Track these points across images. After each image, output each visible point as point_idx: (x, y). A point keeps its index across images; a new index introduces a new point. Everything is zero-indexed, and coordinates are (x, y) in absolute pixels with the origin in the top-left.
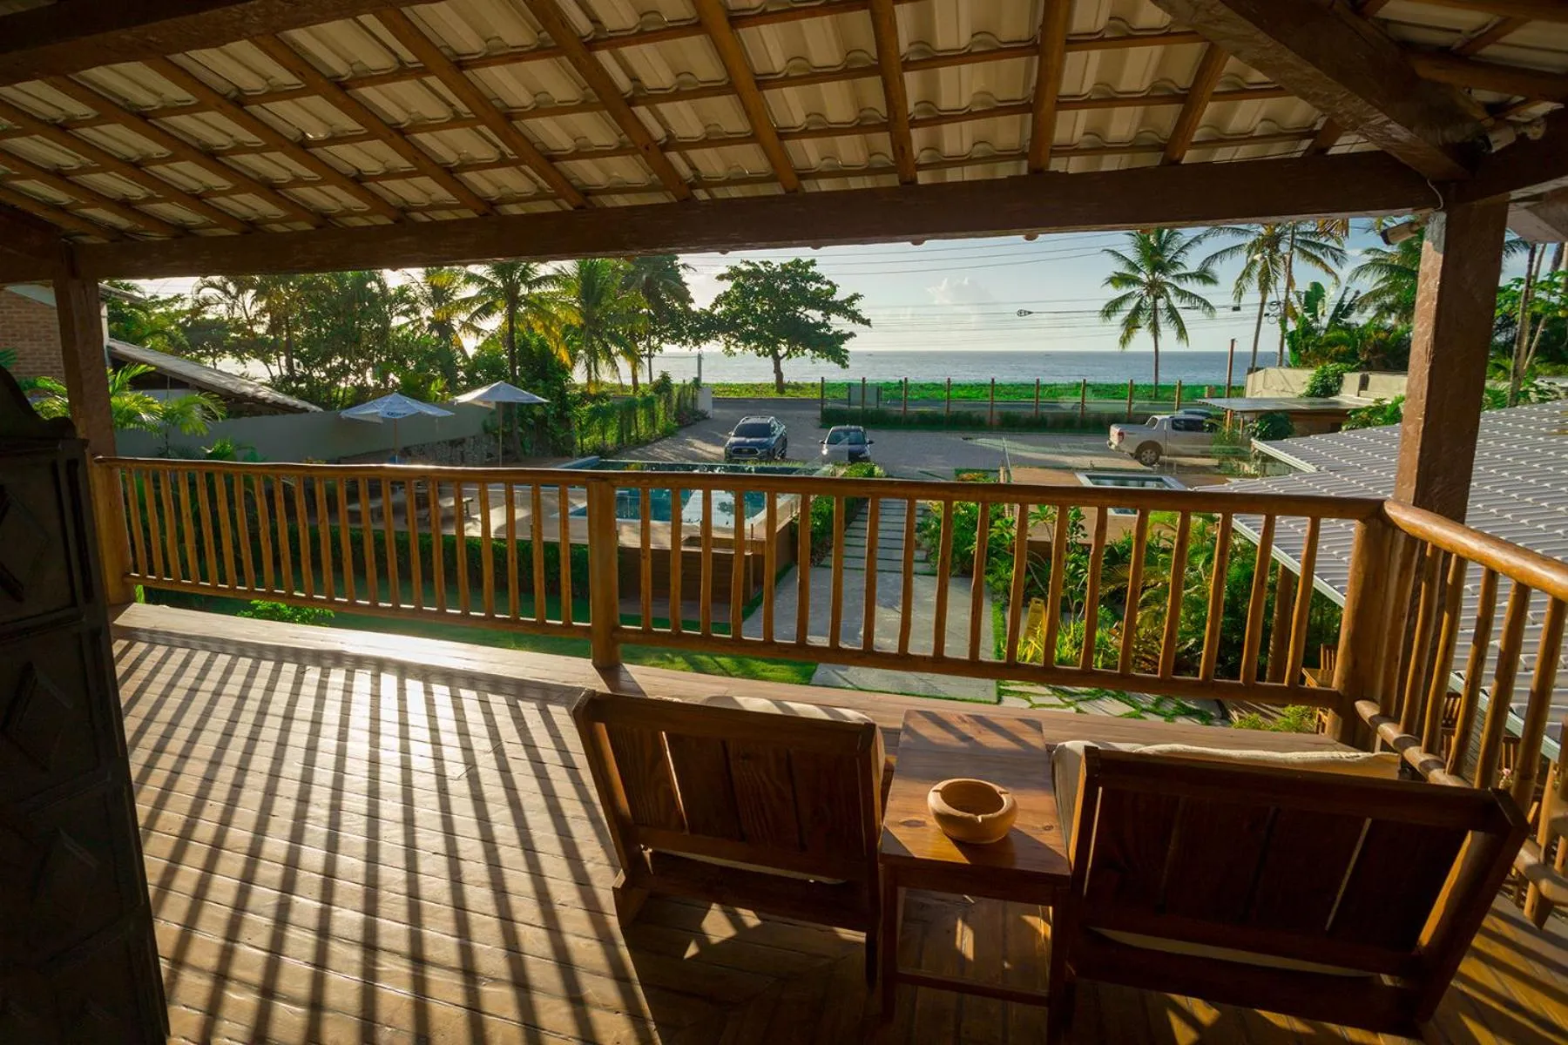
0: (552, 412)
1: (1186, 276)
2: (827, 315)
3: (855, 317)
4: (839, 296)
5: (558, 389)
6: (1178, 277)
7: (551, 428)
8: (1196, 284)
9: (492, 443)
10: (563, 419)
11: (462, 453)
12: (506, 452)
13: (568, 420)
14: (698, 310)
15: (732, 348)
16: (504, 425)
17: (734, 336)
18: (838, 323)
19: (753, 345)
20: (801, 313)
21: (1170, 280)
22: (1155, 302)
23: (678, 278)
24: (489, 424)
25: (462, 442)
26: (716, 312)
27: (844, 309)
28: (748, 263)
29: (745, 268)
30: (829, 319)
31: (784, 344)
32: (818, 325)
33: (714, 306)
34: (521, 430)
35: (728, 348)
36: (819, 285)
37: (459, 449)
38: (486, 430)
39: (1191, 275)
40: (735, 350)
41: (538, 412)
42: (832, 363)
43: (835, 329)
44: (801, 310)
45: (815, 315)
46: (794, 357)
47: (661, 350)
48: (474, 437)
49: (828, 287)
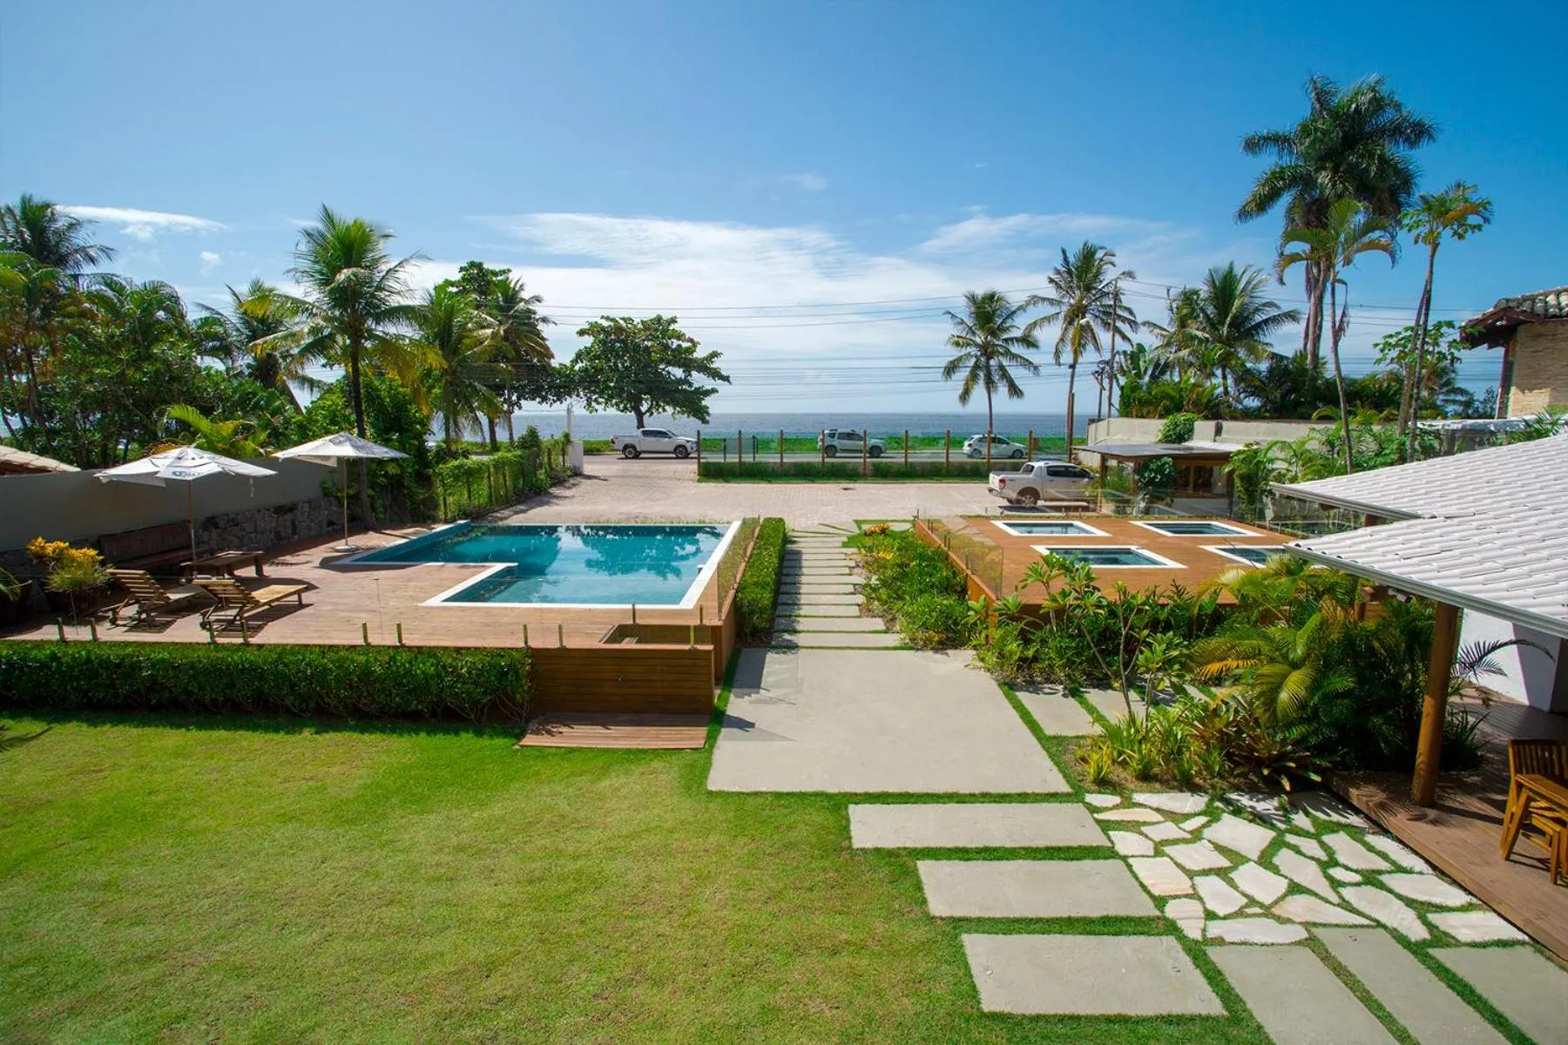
0: (410, 470)
1: (1012, 339)
2: (688, 371)
3: (716, 374)
4: (700, 354)
5: (416, 443)
6: (1006, 340)
7: (408, 488)
8: (1021, 347)
9: (334, 508)
10: (424, 480)
11: (293, 522)
12: (352, 519)
13: (429, 478)
14: (557, 366)
15: (593, 404)
16: (349, 487)
17: (595, 393)
18: (699, 380)
19: (614, 401)
20: (663, 370)
21: (1000, 343)
22: (988, 363)
23: (538, 334)
24: (329, 485)
25: (292, 508)
26: (577, 368)
27: (704, 367)
28: (608, 318)
29: (605, 323)
30: (690, 375)
31: (646, 400)
32: (680, 382)
33: (575, 361)
34: (370, 492)
35: (589, 404)
36: (680, 342)
37: (289, 516)
38: (326, 493)
39: (1017, 340)
40: (597, 407)
41: (392, 470)
42: (692, 418)
43: (696, 385)
44: (661, 367)
45: (678, 372)
46: (655, 414)
47: (520, 408)
48: (309, 502)
49: (689, 344)
